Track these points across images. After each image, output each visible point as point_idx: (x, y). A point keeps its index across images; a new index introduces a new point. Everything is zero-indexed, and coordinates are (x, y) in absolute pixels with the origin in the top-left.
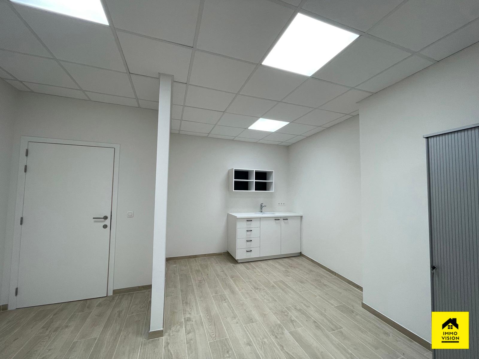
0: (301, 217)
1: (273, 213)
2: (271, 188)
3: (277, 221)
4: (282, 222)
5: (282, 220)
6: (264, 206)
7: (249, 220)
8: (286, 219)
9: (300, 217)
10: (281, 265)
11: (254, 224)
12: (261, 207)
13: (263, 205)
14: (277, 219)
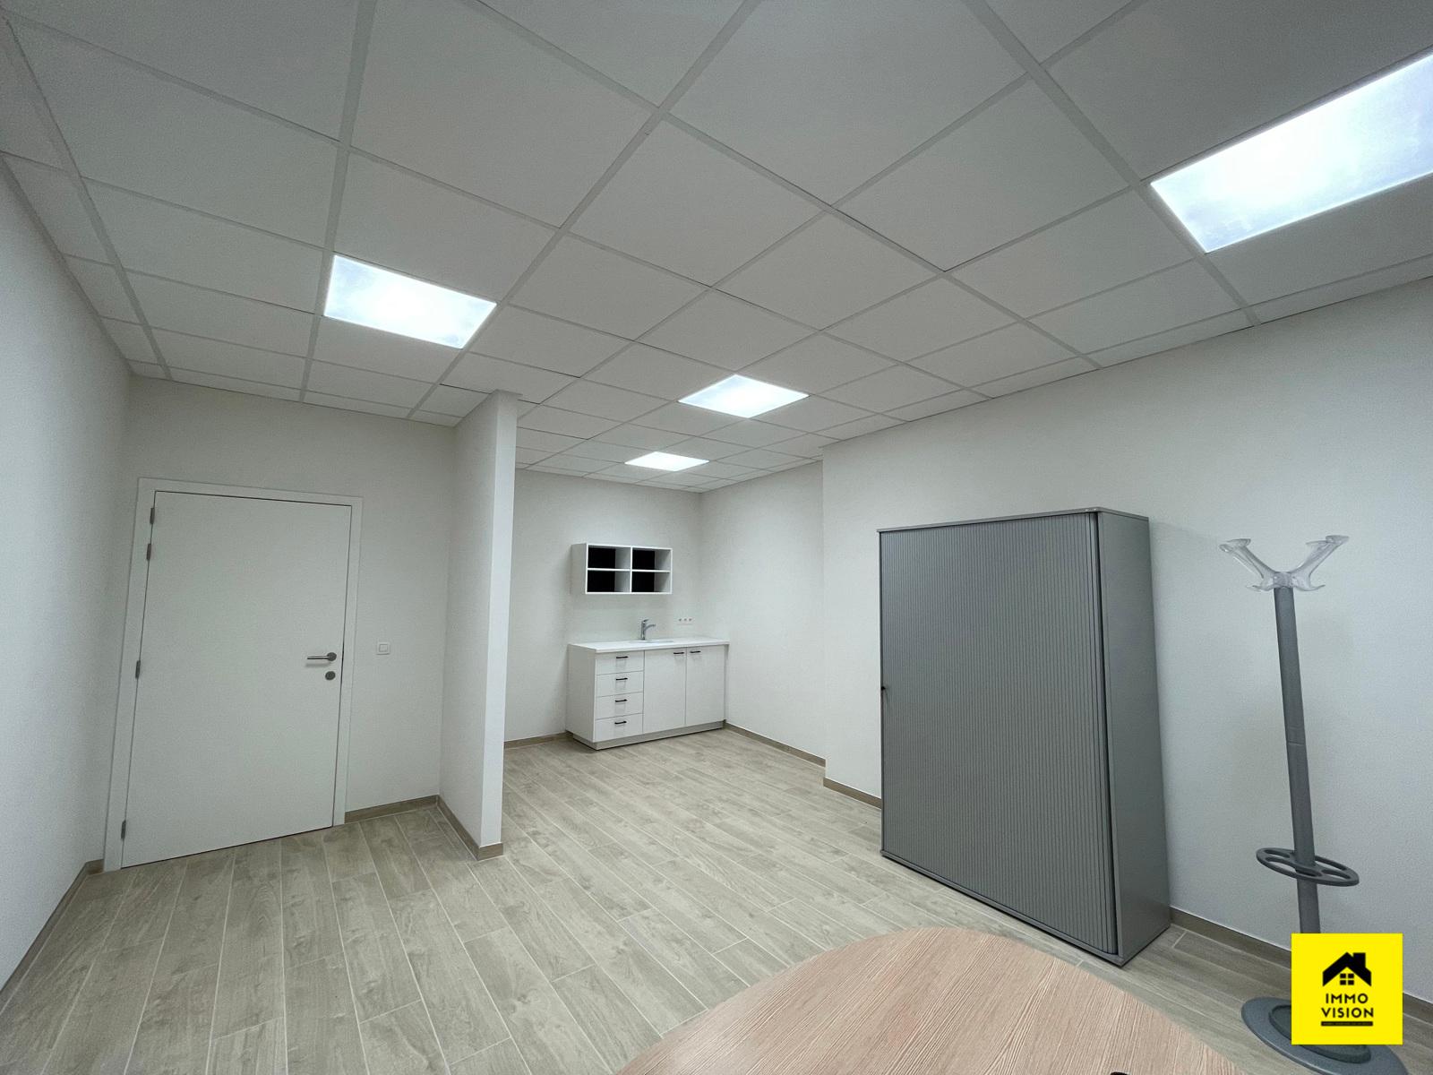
0: (727, 646)
1: (669, 640)
2: (666, 585)
3: (680, 657)
4: (689, 658)
5: (689, 654)
6: (649, 626)
7: (622, 656)
8: (695, 651)
9: (723, 647)
10: (687, 746)
11: (631, 665)
12: (644, 627)
13: (648, 624)
14: (678, 652)
